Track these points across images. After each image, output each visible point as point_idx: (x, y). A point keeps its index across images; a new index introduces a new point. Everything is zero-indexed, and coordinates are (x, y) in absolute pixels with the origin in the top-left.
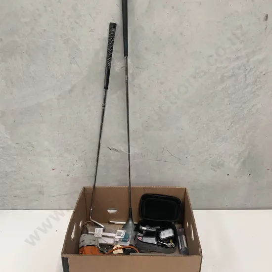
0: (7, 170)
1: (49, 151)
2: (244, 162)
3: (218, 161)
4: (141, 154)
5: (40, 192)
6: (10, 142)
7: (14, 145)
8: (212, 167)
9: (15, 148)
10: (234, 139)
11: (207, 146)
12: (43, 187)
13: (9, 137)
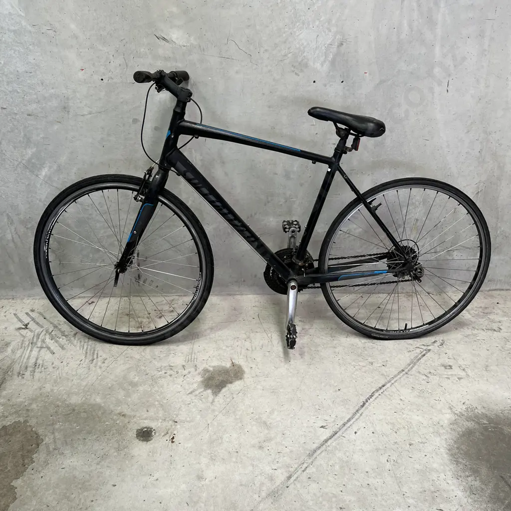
0: (18, 69)
1: (77, 38)
2: (333, 62)
3: (300, 60)
4: (200, 46)
5: (65, 108)
6: (24, 23)
7: (29, 28)
8: (292, 69)
9: (30, 32)
10: (317, 23)
11: (284, 35)
12: (68, 99)
13: (23, 14)
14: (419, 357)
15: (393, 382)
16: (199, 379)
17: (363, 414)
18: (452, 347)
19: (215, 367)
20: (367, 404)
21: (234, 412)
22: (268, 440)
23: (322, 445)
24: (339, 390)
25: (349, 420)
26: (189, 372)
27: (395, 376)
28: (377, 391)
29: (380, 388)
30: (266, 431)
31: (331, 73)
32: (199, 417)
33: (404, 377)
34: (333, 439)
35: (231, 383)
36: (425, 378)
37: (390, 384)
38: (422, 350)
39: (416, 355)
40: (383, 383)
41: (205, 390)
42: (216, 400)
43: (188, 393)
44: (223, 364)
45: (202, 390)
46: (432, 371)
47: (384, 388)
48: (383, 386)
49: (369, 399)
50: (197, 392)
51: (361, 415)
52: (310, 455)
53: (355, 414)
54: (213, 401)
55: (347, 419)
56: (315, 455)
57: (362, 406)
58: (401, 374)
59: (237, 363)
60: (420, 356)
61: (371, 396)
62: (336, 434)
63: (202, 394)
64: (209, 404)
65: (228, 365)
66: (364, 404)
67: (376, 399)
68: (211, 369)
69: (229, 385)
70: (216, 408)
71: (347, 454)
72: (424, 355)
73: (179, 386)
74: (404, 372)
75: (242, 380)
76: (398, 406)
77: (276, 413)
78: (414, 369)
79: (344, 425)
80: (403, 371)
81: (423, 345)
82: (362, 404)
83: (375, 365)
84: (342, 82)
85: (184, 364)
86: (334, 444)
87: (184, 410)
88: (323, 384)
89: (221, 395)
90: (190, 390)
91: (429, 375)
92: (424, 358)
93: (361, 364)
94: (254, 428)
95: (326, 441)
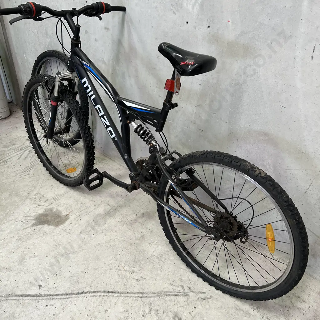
14: (171, 294)
15: (122, 295)
16: (41, 212)
17: (70, 299)
18: (208, 307)
19: (58, 210)
20: (83, 295)
21: (24, 242)
22: (9, 269)
23: (21, 296)
24: (86, 273)
25: (57, 295)
26: (43, 205)
27: (131, 293)
28: (104, 292)
29: (108, 292)
30: (16, 264)
31: (200, 17)
32: (9, 231)
33: (136, 298)
34: (32, 298)
35: (49, 225)
36: (147, 311)
37: (119, 295)
38: (182, 290)
39: (172, 290)
40: (116, 291)
41: (34, 220)
42: (28, 229)
43: (25, 215)
44: (63, 212)
45: (34, 218)
46: (161, 312)
47: (110, 294)
48: (112, 292)
49: (89, 293)
50: (29, 218)
51: (68, 298)
52: (8, 296)
53: (67, 294)
54: (26, 228)
55: (58, 293)
56: (9, 298)
57: (79, 294)
58: (137, 295)
59: (70, 216)
60: (174, 293)
61: (94, 292)
62: (39, 296)
63: (29, 221)
64: (22, 228)
65: (64, 214)
66: (82, 293)
67: (93, 296)
68: (54, 210)
69: (46, 226)
70: (21, 233)
71: (22, 313)
72: (177, 295)
73: (28, 209)
74: (141, 295)
75: (55, 227)
76: (96, 313)
77: (37, 258)
78: (152, 299)
79: (51, 296)
80: (142, 293)
81: (190, 288)
82: (80, 292)
83: (133, 275)
84: (209, 27)
85: (49, 199)
86: (27, 301)
87: (10, 223)
88: (85, 262)
89: (34, 227)
90: (29, 215)
91: (153, 312)
92: (172, 298)
93: (127, 268)
94: (16, 257)
95: (27, 296)
